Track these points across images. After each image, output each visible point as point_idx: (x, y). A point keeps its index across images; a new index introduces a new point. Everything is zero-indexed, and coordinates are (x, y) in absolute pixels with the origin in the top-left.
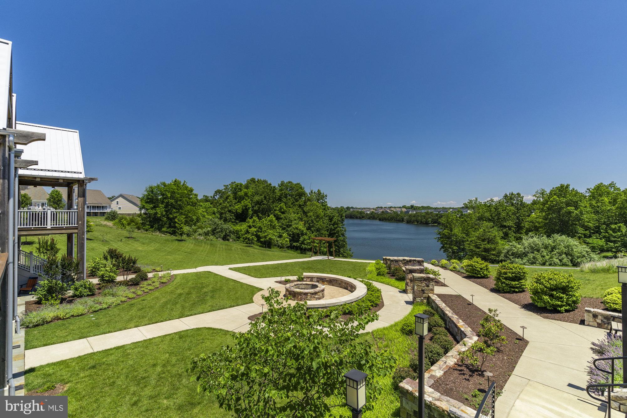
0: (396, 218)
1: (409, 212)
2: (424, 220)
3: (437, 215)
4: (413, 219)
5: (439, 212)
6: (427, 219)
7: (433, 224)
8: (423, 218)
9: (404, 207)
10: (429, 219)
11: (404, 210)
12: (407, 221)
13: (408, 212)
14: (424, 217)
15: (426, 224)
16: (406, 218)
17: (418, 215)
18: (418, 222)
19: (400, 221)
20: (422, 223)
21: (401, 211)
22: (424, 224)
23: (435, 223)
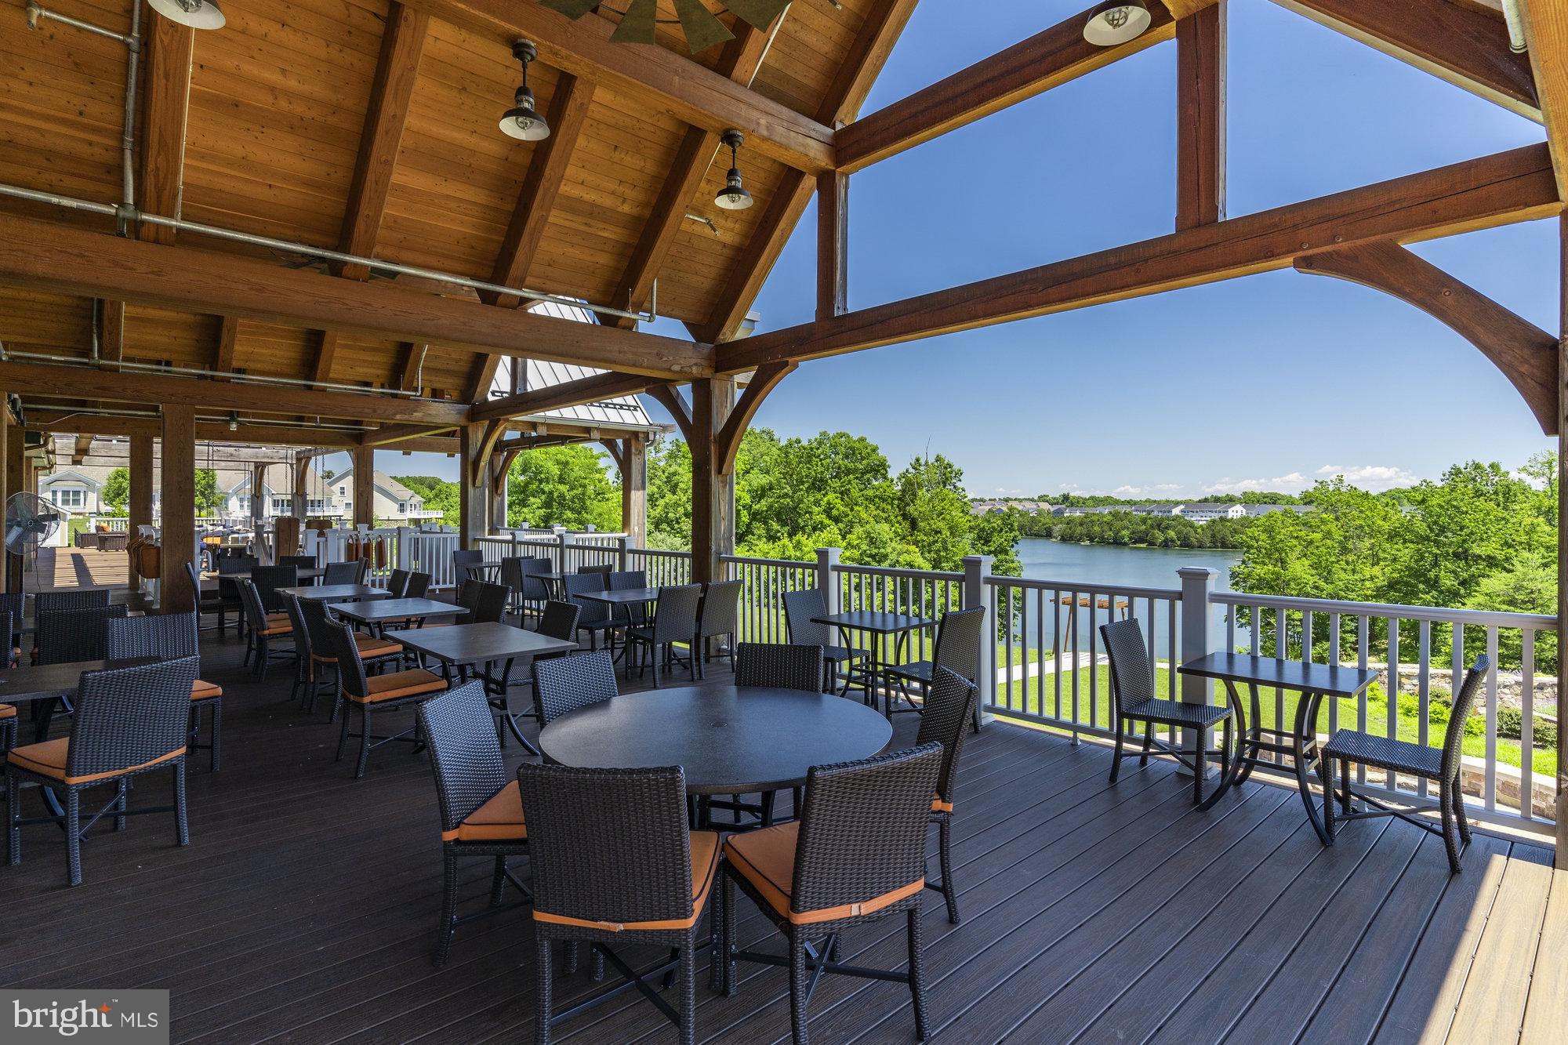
0: (1030, 529)
1: (1063, 513)
2: (1111, 533)
3: (1144, 521)
4: (1079, 530)
5: (1149, 513)
6: (1119, 531)
7: (1134, 543)
8: (1106, 528)
9: (1043, 498)
10: (1124, 532)
11: (1045, 506)
12: (1062, 537)
13: (1059, 512)
14: (1110, 524)
15: (1118, 543)
16: (1057, 529)
17: (1093, 521)
18: (1092, 540)
19: (1042, 536)
20: (1103, 542)
21: (1037, 510)
22: (1109, 543)
23: (1141, 540)
